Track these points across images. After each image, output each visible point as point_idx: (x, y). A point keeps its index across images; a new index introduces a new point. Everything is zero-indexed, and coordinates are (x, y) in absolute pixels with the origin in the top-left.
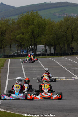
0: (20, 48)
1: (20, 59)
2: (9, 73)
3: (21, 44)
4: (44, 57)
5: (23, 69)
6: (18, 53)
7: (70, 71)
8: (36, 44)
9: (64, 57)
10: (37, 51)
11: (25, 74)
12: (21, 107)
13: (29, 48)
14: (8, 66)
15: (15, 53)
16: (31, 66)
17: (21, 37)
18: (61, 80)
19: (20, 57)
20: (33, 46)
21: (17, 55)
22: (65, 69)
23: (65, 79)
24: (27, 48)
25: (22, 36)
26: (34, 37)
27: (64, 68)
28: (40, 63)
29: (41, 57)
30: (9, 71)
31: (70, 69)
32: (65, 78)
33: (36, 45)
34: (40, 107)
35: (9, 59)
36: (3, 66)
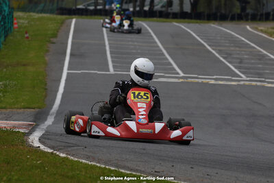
2: (72, 55)
4: (165, 20)
5: (108, 48)
7: (230, 62)
9: (217, 23)
11: (113, 62)
12: (95, 146)
14: (68, 38)
15: (89, 5)
16: (129, 41)
18: (202, 82)
21: (93, 10)
22: (217, 55)
23: (213, 82)
27: (214, 52)
28: (152, 36)
29: (155, 19)
30: (72, 50)
31: (228, 56)
32: (216, 79)
34: (144, 149)
35: (73, 18)
36: (55, 36)
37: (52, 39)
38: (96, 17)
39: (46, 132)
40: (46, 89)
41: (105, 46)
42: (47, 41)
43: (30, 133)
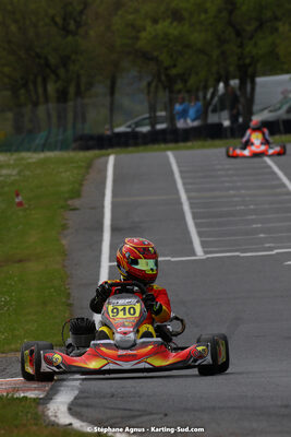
0: (163, 96)
1: (170, 155)
2: (114, 229)
3: (167, 76)
5: (186, 207)
6: (153, 121)
8: (250, 70)
10: (255, 108)
11: (200, 234)
13: (213, 95)
14: (103, 195)
15: (138, 124)
16: (229, 189)
17: (166, 35)
19: (165, 141)
20: (234, 83)
21: (149, 132)
24: (201, 94)
25: (174, 30)
26: (238, 34)
29: (276, 137)
30: (113, 219)
33: (248, 75)
35: (109, 155)
36: (77, 194)
37: (70, 202)
38: (156, 146)
39: (81, 392)
40: (70, 305)
41: (181, 204)
42: (62, 207)
43: (49, 398)
